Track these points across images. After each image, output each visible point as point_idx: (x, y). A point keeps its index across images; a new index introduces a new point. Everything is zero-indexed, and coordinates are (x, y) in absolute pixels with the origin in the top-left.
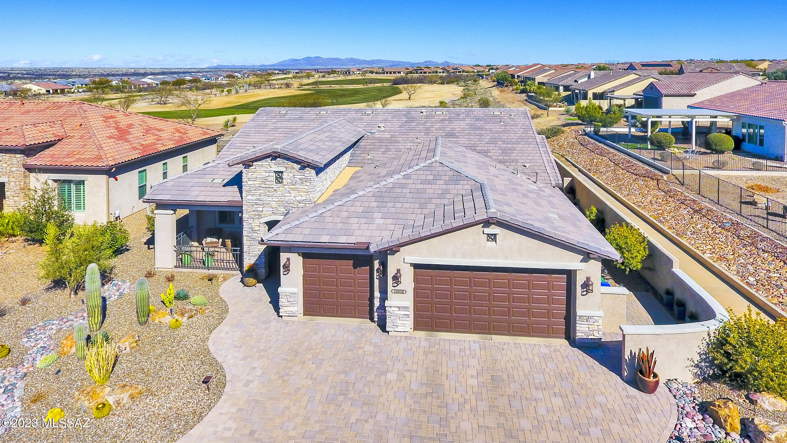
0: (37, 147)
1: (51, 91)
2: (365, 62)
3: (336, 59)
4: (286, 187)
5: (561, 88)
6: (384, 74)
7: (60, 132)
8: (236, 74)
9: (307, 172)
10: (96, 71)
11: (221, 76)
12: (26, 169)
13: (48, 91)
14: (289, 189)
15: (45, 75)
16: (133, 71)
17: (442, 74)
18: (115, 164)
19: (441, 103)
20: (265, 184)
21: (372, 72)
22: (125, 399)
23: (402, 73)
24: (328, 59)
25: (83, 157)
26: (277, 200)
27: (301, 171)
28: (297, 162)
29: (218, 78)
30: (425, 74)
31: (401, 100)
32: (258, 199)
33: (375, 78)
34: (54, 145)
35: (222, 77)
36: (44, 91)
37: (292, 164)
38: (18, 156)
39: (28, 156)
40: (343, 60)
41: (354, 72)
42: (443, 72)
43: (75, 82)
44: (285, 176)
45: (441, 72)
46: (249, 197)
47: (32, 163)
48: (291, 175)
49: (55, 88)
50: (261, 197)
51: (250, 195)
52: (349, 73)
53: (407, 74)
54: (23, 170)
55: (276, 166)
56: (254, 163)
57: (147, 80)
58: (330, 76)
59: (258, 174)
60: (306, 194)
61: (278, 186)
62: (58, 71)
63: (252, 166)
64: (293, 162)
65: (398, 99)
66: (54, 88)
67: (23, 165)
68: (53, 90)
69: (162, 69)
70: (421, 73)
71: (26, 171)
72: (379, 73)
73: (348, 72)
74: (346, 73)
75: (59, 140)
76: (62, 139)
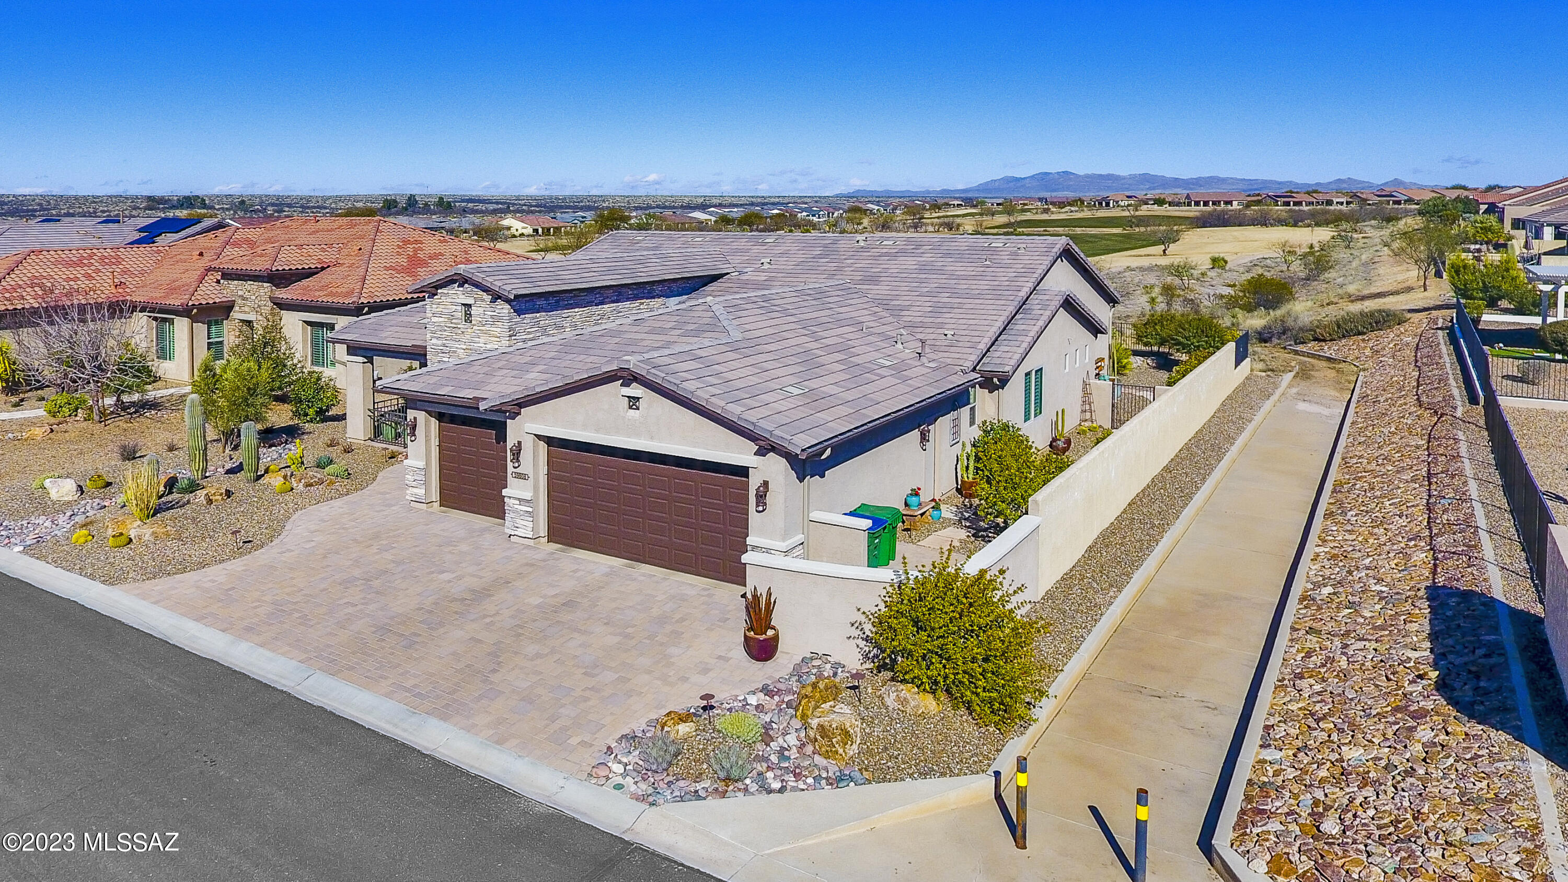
0: (292, 275)
1: (540, 231)
2: (1176, 182)
3: (1109, 177)
4: (475, 327)
5: (1548, 232)
6: (1189, 205)
7: (328, 257)
8: (870, 206)
9: (498, 307)
10: (640, 201)
11: (840, 208)
12: (275, 304)
13: (536, 231)
14: (478, 332)
15: (561, 207)
16: (701, 200)
17: (1344, 207)
18: (369, 302)
19: (1214, 260)
20: (452, 323)
21: (1160, 202)
22: (146, 536)
23: (1235, 203)
24: (1087, 176)
25: (339, 290)
26: (464, 347)
27: (493, 305)
28: (486, 290)
29: (833, 214)
30: (1297, 208)
31: (1148, 255)
32: (444, 345)
33: (1169, 214)
34: (317, 273)
35: (841, 212)
36: (529, 231)
37: (482, 293)
38: (265, 285)
39: (277, 286)
40: (1124, 178)
41: (1117, 202)
42: (1348, 203)
43: (585, 217)
44: (474, 311)
45: (1342, 203)
46: (434, 341)
47: (281, 296)
48: (481, 310)
49: (546, 225)
50: (447, 342)
51: (435, 337)
52: (1108, 204)
53: (1248, 206)
54: (270, 304)
55: (463, 297)
56: (439, 291)
57: (698, 215)
58: (1063, 210)
59: (443, 306)
60: (498, 340)
61: (466, 327)
62: (582, 202)
63: (436, 295)
64: (483, 291)
65: (1143, 253)
66: (543, 226)
67: (270, 297)
68: (543, 228)
69: (752, 197)
70: (1288, 204)
71: (275, 307)
72: (1178, 204)
73: (1104, 203)
74: (1100, 204)
75: (323, 269)
76: (329, 266)
